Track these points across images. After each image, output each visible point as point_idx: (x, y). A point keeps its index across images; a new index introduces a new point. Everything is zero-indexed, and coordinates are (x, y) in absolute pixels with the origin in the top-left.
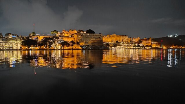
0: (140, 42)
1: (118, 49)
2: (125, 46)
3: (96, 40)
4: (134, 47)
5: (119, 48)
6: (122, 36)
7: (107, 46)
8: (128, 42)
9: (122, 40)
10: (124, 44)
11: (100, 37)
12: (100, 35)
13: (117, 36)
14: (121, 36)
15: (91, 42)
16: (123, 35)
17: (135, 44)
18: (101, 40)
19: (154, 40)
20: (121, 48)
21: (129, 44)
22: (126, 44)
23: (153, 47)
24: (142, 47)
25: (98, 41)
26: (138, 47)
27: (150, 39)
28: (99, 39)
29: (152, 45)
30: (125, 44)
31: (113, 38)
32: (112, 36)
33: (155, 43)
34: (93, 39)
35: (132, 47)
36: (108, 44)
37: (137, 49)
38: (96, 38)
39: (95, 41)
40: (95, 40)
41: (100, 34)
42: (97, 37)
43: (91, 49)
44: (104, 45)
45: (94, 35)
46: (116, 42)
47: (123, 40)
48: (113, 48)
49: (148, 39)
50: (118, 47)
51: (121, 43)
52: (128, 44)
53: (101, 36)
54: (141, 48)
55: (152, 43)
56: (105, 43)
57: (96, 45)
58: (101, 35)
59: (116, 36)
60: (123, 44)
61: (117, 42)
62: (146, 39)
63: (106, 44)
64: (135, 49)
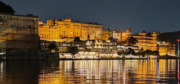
0: (132, 41)
1: (81, 59)
2: (97, 51)
3: (21, 32)
4: (119, 53)
5: (84, 57)
6: (87, 25)
7: (53, 51)
8: (104, 41)
9: (89, 37)
10: (96, 47)
11: (31, 23)
12: (32, 18)
13: (76, 24)
14: (85, 25)
15: (5, 38)
16: (90, 23)
17: (122, 47)
18: (33, 33)
19: (161, 37)
20: (90, 57)
21: (108, 45)
22: (99, 47)
23: (161, 54)
24: (139, 54)
25: (27, 35)
26: (128, 53)
27: (155, 35)
28: (28, 32)
29: (158, 49)
30: (99, 45)
31: (64, 28)
32: (61, 23)
33: (163, 46)
34: (9, 31)
35: (116, 55)
36: (53, 45)
37: (127, 59)
38: (18, 28)
39: (16, 37)
40: (15, 32)
41: (31, 16)
42: (21, 23)
43: (6, 60)
44: (42, 48)
45: (13, 17)
46: (75, 41)
47: (91, 36)
48: (69, 56)
49: (149, 35)
50: (81, 54)
51: (88, 43)
52: (106, 46)
53: (33, 21)
54: (136, 57)
55: (158, 46)
56: (45, 42)
57: (20, 46)
58: (35, 19)
59: (72, 24)
60: (93, 45)
61: (77, 39)
62: (145, 34)
63: (48, 44)
64: (123, 59)
